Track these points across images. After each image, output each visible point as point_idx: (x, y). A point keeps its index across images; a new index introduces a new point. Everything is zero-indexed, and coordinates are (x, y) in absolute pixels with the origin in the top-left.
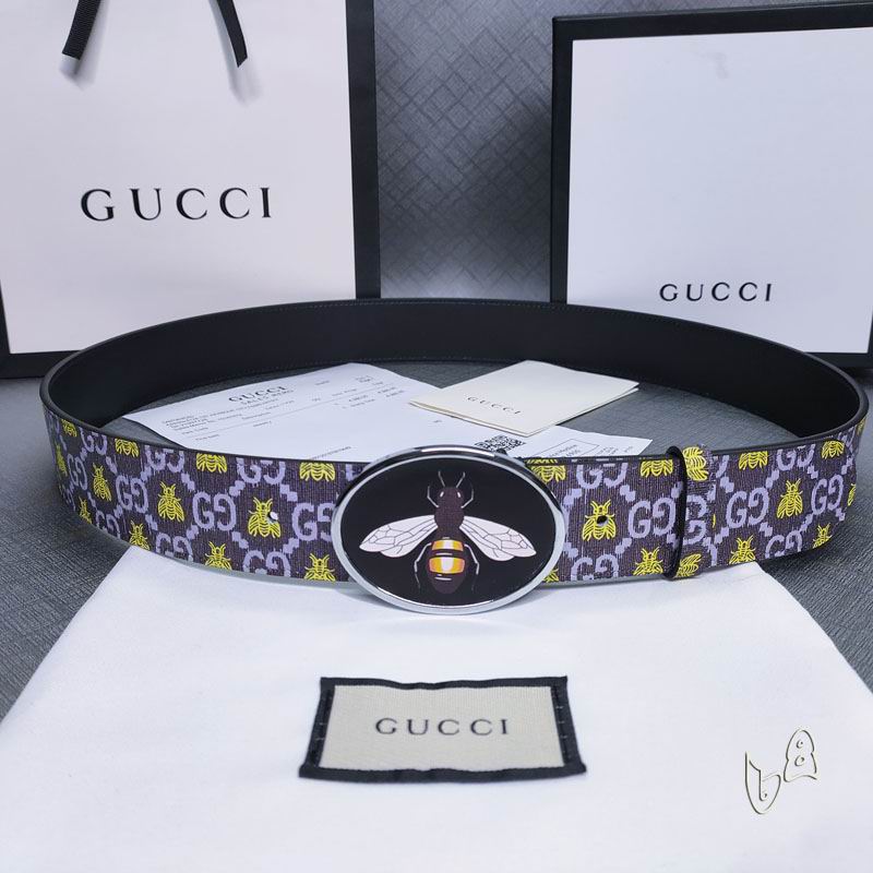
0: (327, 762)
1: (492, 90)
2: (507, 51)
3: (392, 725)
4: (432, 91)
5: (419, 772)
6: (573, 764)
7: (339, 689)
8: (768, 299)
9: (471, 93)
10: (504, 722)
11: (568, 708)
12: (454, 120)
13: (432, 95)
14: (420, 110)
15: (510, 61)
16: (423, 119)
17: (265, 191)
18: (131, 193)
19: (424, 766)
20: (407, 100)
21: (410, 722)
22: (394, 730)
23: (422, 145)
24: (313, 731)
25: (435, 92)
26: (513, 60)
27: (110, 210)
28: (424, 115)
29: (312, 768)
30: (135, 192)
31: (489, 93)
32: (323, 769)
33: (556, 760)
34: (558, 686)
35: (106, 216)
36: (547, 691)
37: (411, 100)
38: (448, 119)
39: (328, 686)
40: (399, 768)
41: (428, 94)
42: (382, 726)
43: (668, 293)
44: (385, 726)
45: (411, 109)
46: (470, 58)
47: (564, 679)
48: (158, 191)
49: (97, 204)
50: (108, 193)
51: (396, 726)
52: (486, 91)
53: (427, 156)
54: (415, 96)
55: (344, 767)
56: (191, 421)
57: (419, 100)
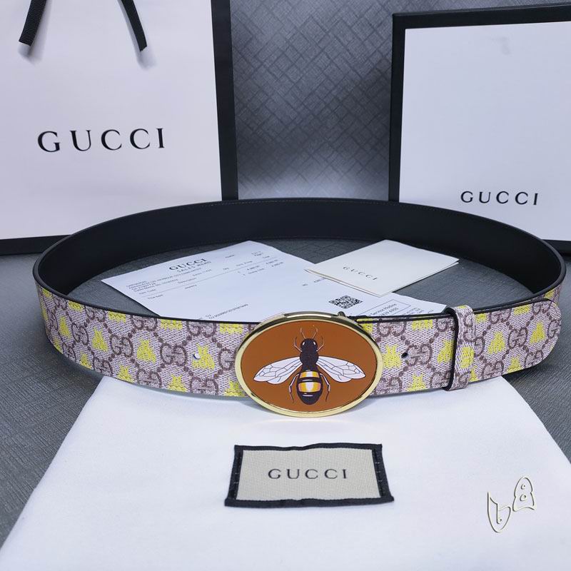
0: (241, 496)
1: (316, 56)
2: (324, 30)
3: (278, 473)
4: (276, 57)
5: (295, 501)
6: (385, 496)
7: (245, 452)
8: (535, 204)
9: (301, 59)
10: (344, 471)
11: (383, 463)
12: (291, 77)
13: (276, 60)
14: (268, 70)
15: (328, 37)
16: (270, 76)
17: (160, 131)
18: (71, 133)
19: (298, 498)
20: (259, 64)
21: (289, 470)
22: (279, 476)
23: (270, 94)
24: (231, 478)
25: (278, 58)
26: (329, 37)
27: (57, 145)
28: (271, 73)
29: (232, 500)
30: (73, 133)
31: (314, 59)
32: (238, 500)
33: (376, 494)
34: (376, 450)
35: (55, 149)
36: (370, 452)
37: (262, 63)
38: (287, 76)
39: (239, 451)
40: (283, 499)
41: (273, 60)
42: (272, 474)
43: (467, 197)
44: (274, 474)
45: (263, 70)
46: (301, 36)
47: (380, 446)
48: (88, 131)
49: (49, 141)
50: (56, 134)
51: (280, 474)
52: (312, 57)
53: (273, 100)
54: (265, 61)
55: (251, 499)
56: (145, 285)
57: (267, 64)
